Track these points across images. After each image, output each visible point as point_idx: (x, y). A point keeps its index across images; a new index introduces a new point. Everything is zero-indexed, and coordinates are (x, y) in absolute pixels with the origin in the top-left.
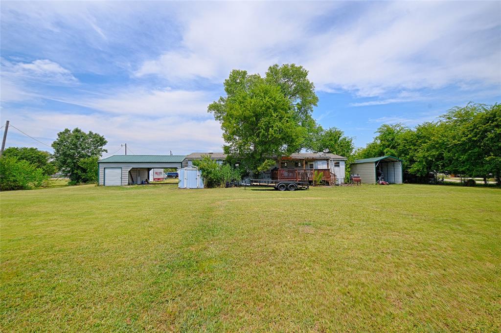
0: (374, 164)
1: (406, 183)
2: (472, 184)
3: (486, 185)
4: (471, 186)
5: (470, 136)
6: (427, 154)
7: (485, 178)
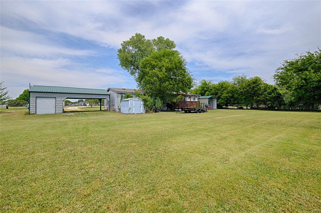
0: (208, 99)
1: (218, 109)
2: (241, 108)
3: (247, 109)
4: (242, 109)
5: (248, 89)
6: (227, 95)
7: (247, 106)
